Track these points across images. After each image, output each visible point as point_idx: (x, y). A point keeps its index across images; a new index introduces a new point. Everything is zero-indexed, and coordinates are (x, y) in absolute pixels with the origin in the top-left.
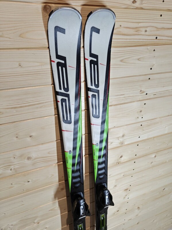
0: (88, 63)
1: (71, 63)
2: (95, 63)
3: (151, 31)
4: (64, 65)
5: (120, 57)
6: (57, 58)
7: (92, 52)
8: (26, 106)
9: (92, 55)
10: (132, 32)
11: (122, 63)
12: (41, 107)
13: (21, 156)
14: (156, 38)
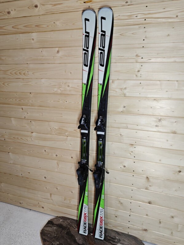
0: (100, 35)
1: (92, 35)
2: (103, 35)
3: (141, 16)
4: (88, 36)
5: (119, 32)
6: (85, 33)
7: (103, 30)
8: (71, 56)
9: (102, 31)
10: (127, 17)
11: (121, 36)
12: (77, 57)
13: (66, 83)
14: (145, 20)
